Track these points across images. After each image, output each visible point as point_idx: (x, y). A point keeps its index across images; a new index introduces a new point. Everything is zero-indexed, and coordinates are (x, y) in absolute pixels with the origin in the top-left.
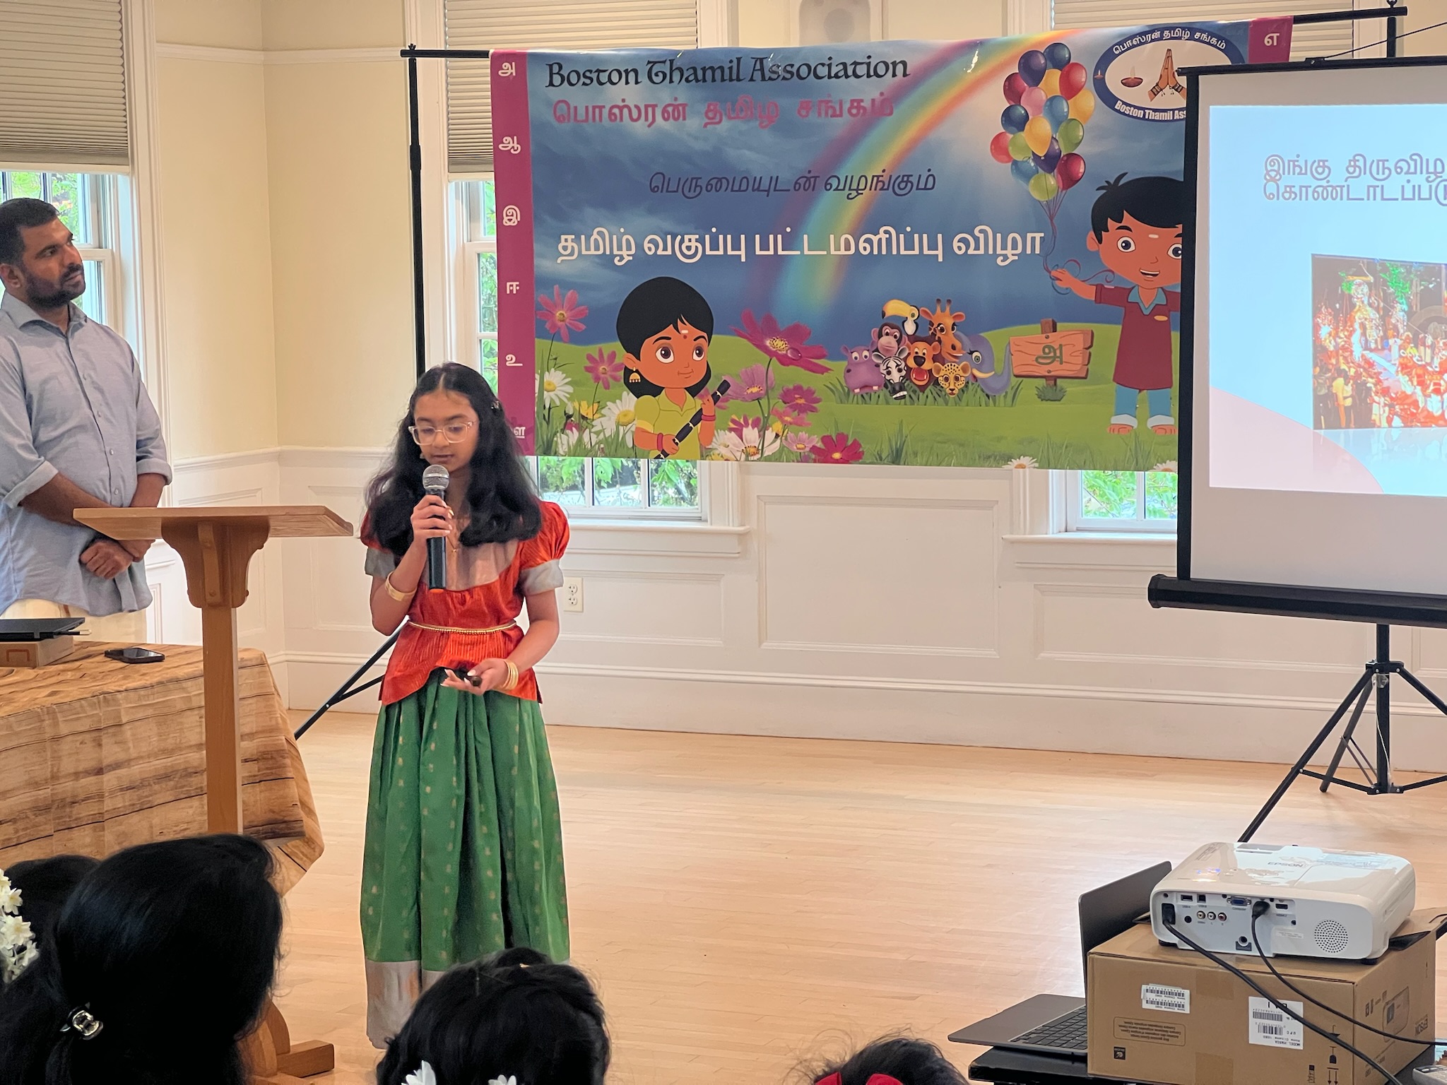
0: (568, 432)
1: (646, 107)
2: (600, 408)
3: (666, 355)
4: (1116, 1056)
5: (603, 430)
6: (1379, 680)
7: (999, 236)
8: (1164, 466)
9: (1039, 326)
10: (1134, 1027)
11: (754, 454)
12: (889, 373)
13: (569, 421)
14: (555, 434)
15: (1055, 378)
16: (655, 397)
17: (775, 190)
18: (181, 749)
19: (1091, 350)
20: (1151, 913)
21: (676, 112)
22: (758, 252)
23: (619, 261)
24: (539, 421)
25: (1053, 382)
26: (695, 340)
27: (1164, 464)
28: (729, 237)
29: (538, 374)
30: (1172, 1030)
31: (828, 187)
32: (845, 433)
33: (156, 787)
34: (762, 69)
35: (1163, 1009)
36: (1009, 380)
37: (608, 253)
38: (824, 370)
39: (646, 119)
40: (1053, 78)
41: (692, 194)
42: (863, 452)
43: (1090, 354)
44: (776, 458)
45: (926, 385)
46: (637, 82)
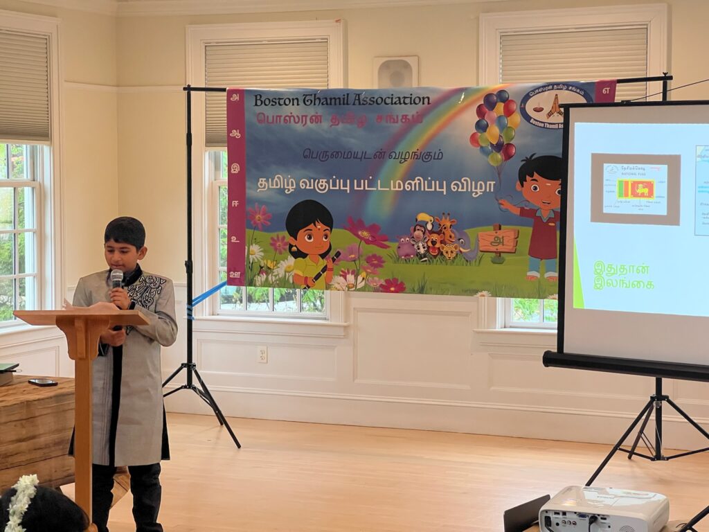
0: (261, 275)
1: (302, 116)
2: (277, 264)
3: (310, 238)
5: (278, 275)
6: (657, 404)
7: (473, 183)
8: (551, 297)
9: (492, 228)
11: (352, 288)
12: (419, 249)
13: (262, 270)
14: (255, 276)
15: (500, 253)
16: (304, 259)
17: (365, 158)
19: (517, 239)
20: (539, 521)
21: (317, 119)
22: (356, 188)
23: (287, 192)
24: (247, 269)
25: (499, 255)
26: (324, 231)
28: (342, 181)
29: (247, 246)
31: (390, 157)
32: (397, 278)
33: (53, 448)
34: (359, 99)
36: (477, 253)
37: (282, 187)
38: (385, 247)
39: (302, 122)
40: (500, 107)
41: (324, 159)
42: (405, 288)
43: (517, 241)
44: (362, 290)
45: (437, 256)
46: (298, 105)
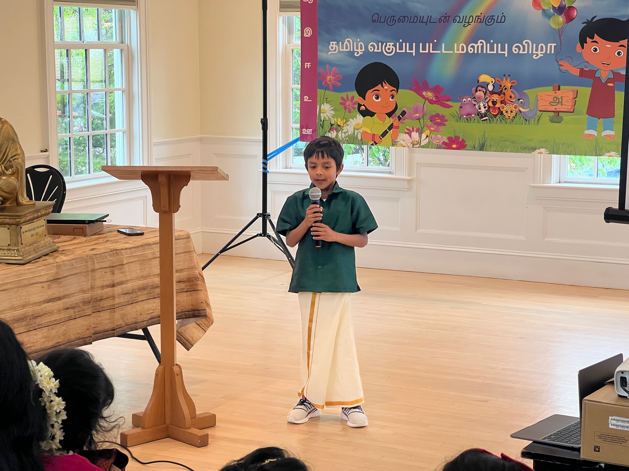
0: (332, 132)
2: (347, 121)
3: (377, 98)
4: (595, 450)
5: (348, 131)
7: (534, 45)
8: (609, 154)
9: (552, 87)
10: (605, 437)
11: (417, 144)
12: (480, 108)
13: (332, 127)
14: (326, 133)
15: (558, 112)
16: (372, 117)
17: (430, 22)
18: (150, 276)
19: (576, 99)
22: (421, 51)
23: (357, 54)
24: (318, 126)
25: (557, 114)
26: (391, 91)
27: (609, 153)
28: (408, 44)
29: (318, 105)
30: (624, 439)
31: (455, 21)
32: (459, 136)
33: (139, 293)
35: (619, 428)
36: (536, 113)
37: (352, 50)
38: (449, 107)
41: (391, 24)
42: (466, 145)
43: (576, 101)
44: (426, 146)
45: (498, 114)
